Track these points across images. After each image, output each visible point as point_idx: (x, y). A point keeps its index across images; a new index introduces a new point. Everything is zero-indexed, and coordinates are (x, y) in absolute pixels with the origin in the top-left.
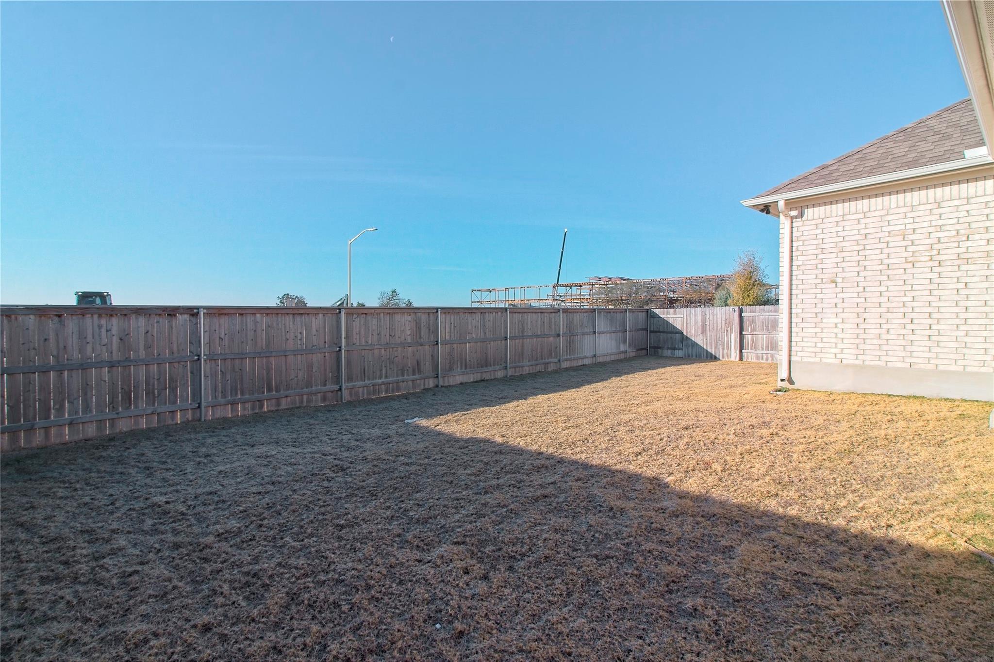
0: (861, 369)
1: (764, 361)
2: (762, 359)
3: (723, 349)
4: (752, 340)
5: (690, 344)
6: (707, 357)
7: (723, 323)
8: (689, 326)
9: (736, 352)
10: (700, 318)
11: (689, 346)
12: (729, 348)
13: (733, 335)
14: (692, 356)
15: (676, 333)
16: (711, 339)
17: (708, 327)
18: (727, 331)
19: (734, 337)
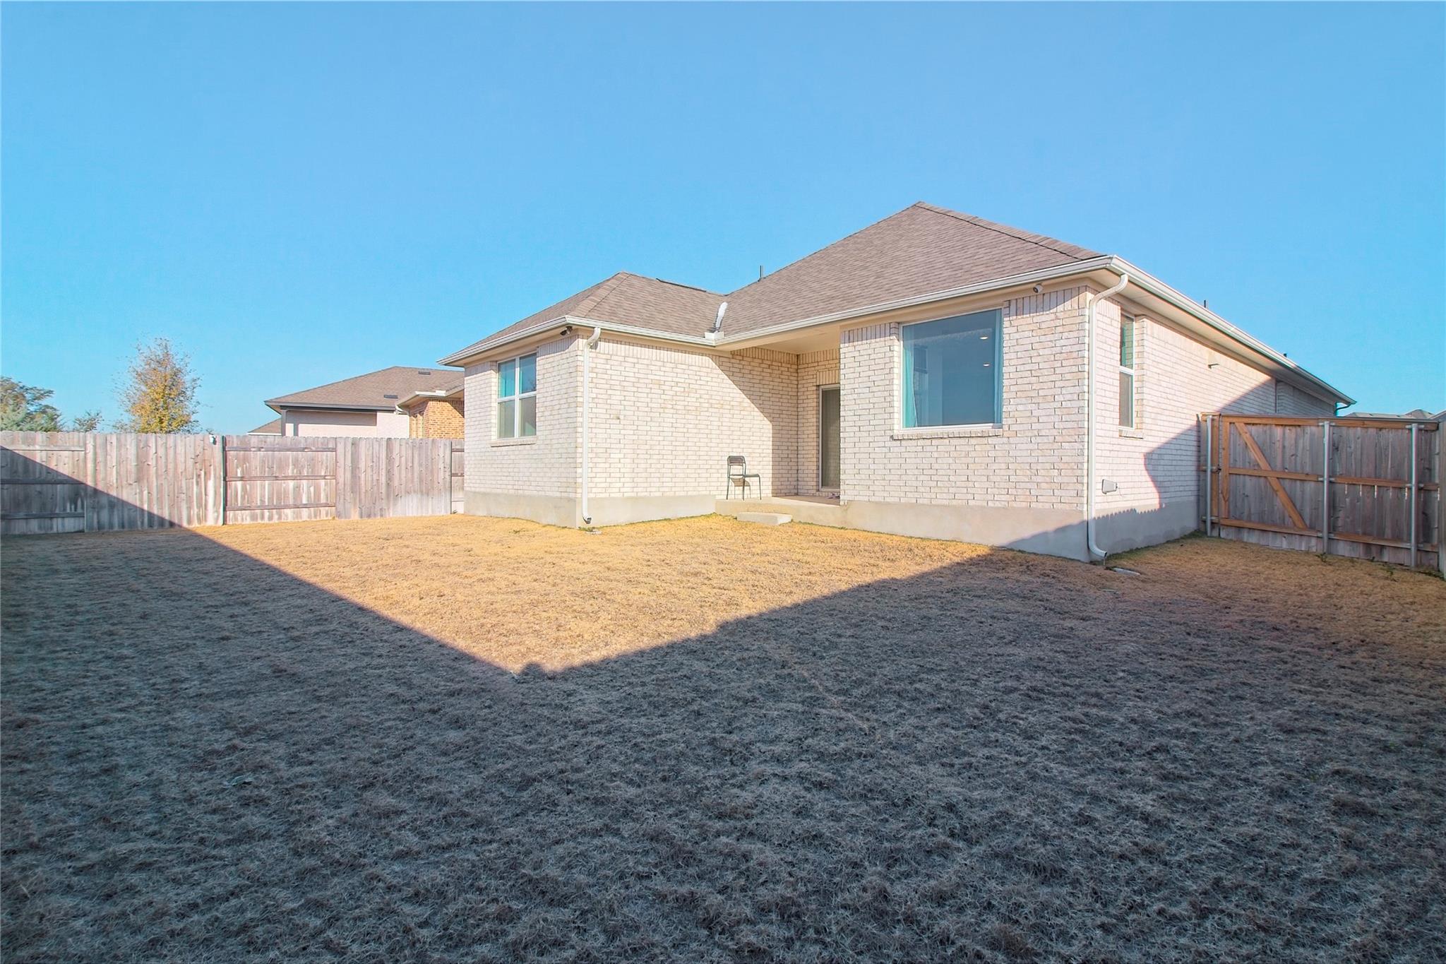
0: (636, 499)
1: (266, 521)
2: (263, 518)
3: (189, 508)
4: (244, 489)
5: (104, 501)
6: (151, 525)
7: (190, 462)
8: (101, 467)
9: (217, 511)
10: (131, 451)
11: (102, 507)
12: (203, 505)
13: (211, 484)
14: (111, 526)
15: (61, 482)
16: (160, 491)
17: (153, 470)
18: (199, 476)
19: (213, 486)
